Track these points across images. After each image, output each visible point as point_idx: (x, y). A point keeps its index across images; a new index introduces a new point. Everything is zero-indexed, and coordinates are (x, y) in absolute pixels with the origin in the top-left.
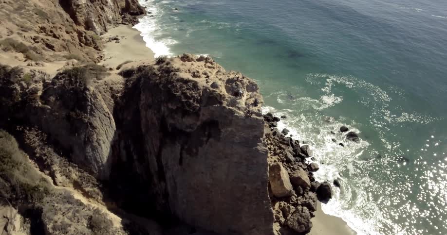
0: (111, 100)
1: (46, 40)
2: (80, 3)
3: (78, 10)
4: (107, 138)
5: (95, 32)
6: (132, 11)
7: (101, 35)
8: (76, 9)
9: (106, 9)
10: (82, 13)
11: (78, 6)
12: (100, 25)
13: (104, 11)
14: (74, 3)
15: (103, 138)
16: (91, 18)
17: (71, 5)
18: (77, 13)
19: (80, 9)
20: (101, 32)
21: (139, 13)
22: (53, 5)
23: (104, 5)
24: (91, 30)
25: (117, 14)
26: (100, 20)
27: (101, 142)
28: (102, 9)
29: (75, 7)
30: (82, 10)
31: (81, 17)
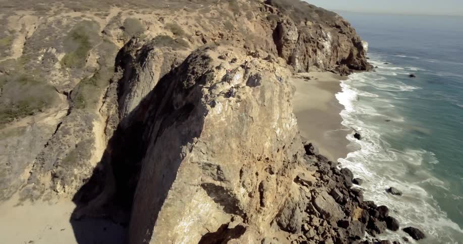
0: (169, 68)
1: (203, 35)
2: (289, 38)
3: (285, 44)
4: (142, 93)
5: (294, 67)
6: (352, 65)
7: (299, 72)
8: (284, 43)
9: (319, 52)
10: (289, 48)
11: (287, 40)
12: (302, 64)
13: (316, 54)
14: (284, 37)
15: (139, 92)
16: (296, 54)
17: (280, 39)
18: (284, 47)
19: (289, 43)
20: (301, 69)
21: (360, 68)
22: (266, 34)
23: (319, 48)
24: (292, 65)
25: (332, 62)
26: (305, 59)
27: (136, 94)
28: (315, 51)
29: (283, 41)
30: (290, 45)
31: (287, 51)
